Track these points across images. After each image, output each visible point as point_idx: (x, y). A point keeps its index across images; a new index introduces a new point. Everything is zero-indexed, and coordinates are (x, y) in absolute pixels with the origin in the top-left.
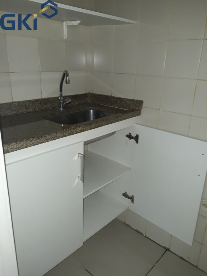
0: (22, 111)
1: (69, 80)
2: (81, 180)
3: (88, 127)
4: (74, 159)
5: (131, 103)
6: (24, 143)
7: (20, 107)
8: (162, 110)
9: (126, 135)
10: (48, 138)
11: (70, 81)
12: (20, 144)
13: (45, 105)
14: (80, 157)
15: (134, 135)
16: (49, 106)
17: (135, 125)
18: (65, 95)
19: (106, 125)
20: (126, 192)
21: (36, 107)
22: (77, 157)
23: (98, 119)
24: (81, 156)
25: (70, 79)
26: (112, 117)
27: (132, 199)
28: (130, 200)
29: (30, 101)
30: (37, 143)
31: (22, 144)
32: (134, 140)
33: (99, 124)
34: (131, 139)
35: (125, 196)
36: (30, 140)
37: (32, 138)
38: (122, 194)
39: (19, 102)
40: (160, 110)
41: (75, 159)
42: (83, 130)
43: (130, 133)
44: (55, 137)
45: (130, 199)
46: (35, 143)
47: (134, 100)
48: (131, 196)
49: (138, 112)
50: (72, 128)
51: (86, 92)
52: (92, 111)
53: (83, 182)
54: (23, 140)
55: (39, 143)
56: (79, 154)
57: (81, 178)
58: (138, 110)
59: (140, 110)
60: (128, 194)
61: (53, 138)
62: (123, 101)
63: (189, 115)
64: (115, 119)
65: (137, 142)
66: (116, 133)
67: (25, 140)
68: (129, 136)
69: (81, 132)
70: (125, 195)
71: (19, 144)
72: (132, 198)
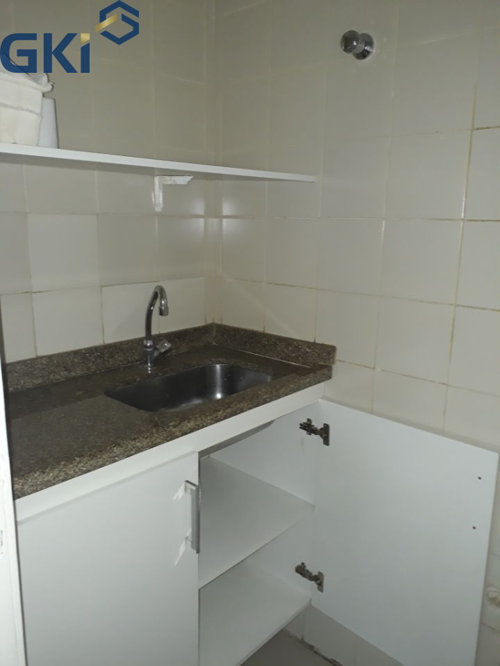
0: (57, 377)
1: (167, 308)
2: (192, 546)
3: (209, 418)
4: (175, 498)
5: (307, 350)
6: (60, 471)
7: (52, 368)
8: (379, 370)
9: (301, 425)
10: (115, 453)
11: (170, 309)
12: (51, 474)
13: (111, 360)
14: (189, 491)
15: (318, 425)
16: (121, 360)
17: (320, 400)
18: (157, 333)
19: (250, 408)
20: (303, 564)
21: (91, 364)
22: (183, 491)
23: (234, 395)
24: (191, 489)
25: (168, 306)
26: (264, 390)
27: (318, 582)
28: (313, 584)
29: (76, 353)
30: (91, 468)
31: (55, 474)
32: (318, 437)
33: (235, 409)
34: (313, 434)
35: (301, 574)
36: (73, 462)
37: (79, 457)
38: (294, 570)
39: (50, 357)
40: (374, 368)
41: (178, 497)
42: (197, 427)
43: (309, 420)
44: (132, 450)
45: (313, 582)
46: (85, 469)
47: (314, 344)
48: (315, 573)
49: (325, 371)
50: (171, 424)
51: (206, 321)
52: (218, 367)
53: (198, 552)
54: (58, 463)
55: (95, 468)
56: (188, 484)
57: (192, 542)
58: (326, 367)
59: (329, 368)
60: (308, 568)
61: (126, 453)
62: (291, 346)
63: (443, 384)
64: (271, 393)
65: (326, 442)
66: (274, 423)
67: (63, 463)
68: (308, 427)
69: (192, 430)
70: (301, 570)
71: (48, 475)
72: (318, 579)
